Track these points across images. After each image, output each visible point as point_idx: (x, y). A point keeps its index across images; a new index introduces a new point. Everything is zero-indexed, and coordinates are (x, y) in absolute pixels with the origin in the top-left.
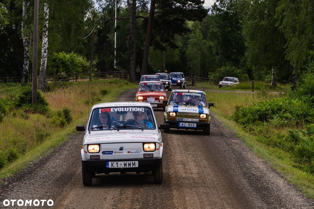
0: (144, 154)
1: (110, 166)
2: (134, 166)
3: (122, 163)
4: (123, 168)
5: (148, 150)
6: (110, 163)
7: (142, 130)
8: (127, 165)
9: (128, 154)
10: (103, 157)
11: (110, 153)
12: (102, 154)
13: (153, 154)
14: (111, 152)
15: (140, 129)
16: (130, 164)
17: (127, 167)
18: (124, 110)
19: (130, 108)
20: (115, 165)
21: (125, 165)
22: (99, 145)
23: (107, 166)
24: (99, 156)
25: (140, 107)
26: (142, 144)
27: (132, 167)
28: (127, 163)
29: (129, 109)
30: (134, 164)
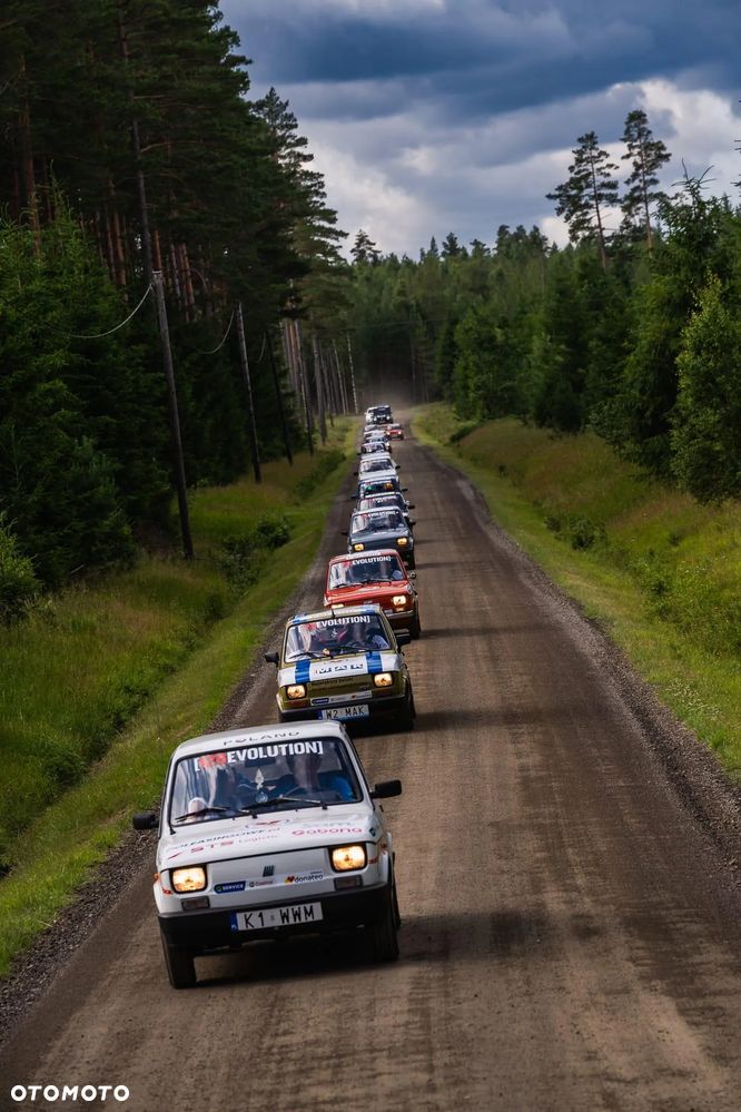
0: (335, 880)
1: (242, 926)
2: (310, 919)
3: (276, 912)
4: (280, 927)
5: (346, 865)
6: (240, 917)
7: (325, 808)
8: (291, 915)
9: (289, 883)
10: (220, 901)
11: (237, 886)
12: (214, 893)
13: (360, 876)
14: (240, 883)
15: (317, 805)
16: (297, 915)
17: (292, 921)
18: (265, 753)
19: (283, 747)
20: (256, 923)
21: (285, 916)
22: (204, 866)
23: (233, 926)
24: (207, 898)
25: (310, 740)
26: (326, 850)
27: (303, 920)
28: (290, 910)
29: (279, 749)
30: (309, 913)
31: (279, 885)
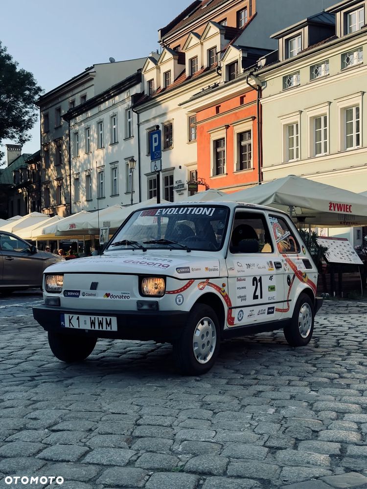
0: (138, 302)
1: (67, 324)
2: (109, 329)
3: (88, 318)
4: (88, 330)
6: (67, 317)
8: (97, 323)
9: (106, 299)
16: (101, 324)
17: (97, 328)
20: (75, 324)
21: (93, 323)
22: (63, 275)
23: (62, 323)
24: (59, 299)
27: (104, 328)
28: (97, 319)
30: (109, 324)
31: (99, 299)
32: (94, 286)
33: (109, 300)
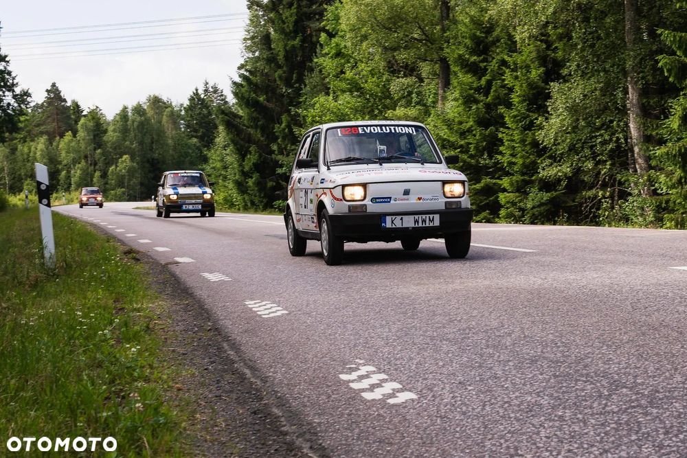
0: (446, 203)
1: (389, 225)
2: (431, 225)
3: (411, 218)
4: (413, 228)
5: (449, 195)
6: (388, 219)
8: (420, 221)
9: (419, 201)
10: (372, 208)
11: (386, 200)
13: (460, 202)
14: (388, 198)
16: (424, 221)
17: (420, 225)
20: (398, 224)
21: (416, 221)
22: (364, 185)
23: (383, 225)
24: (365, 205)
26: (440, 183)
27: (427, 225)
28: (420, 218)
30: (432, 220)
31: (412, 202)
32: (407, 192)
33: (422, 203)
